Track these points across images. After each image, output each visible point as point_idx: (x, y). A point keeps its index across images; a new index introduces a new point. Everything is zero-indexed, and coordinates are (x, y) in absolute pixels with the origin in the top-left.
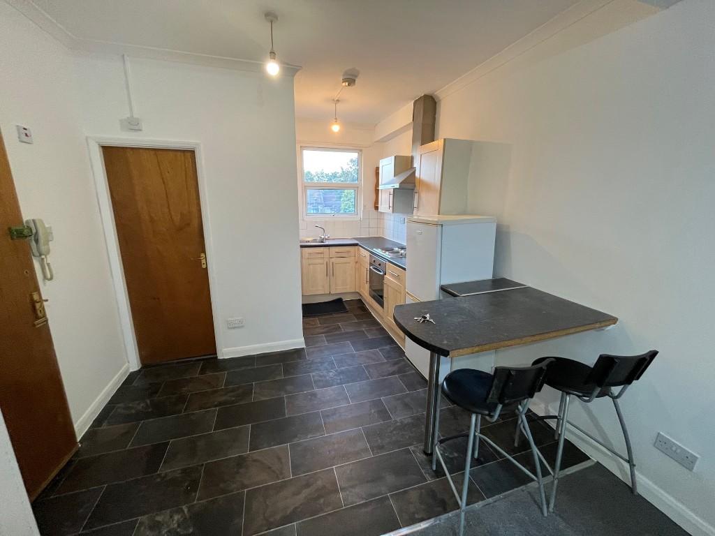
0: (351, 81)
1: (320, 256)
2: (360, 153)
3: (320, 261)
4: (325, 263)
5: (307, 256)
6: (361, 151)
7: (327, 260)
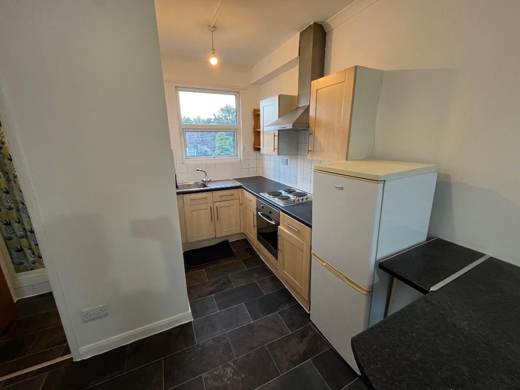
1: (202, 201)
2: (238, 95)
3: (204, 206)
4: (209, 208)
5: (187, 202)
6: (239, 93)
7: (210, 205)
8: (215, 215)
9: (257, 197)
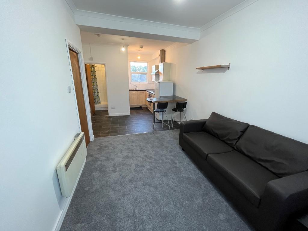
0: (142, 47)
1: (135, 93)
3: (135, 95)
4: (137, 96)
5: (131, 93)
6: (148, 63)
8: (138, 98)
9: (149, 92)
